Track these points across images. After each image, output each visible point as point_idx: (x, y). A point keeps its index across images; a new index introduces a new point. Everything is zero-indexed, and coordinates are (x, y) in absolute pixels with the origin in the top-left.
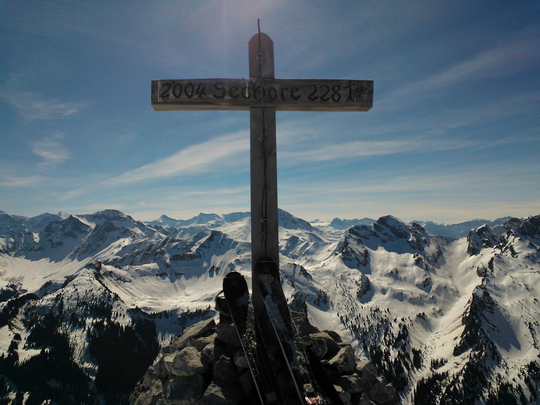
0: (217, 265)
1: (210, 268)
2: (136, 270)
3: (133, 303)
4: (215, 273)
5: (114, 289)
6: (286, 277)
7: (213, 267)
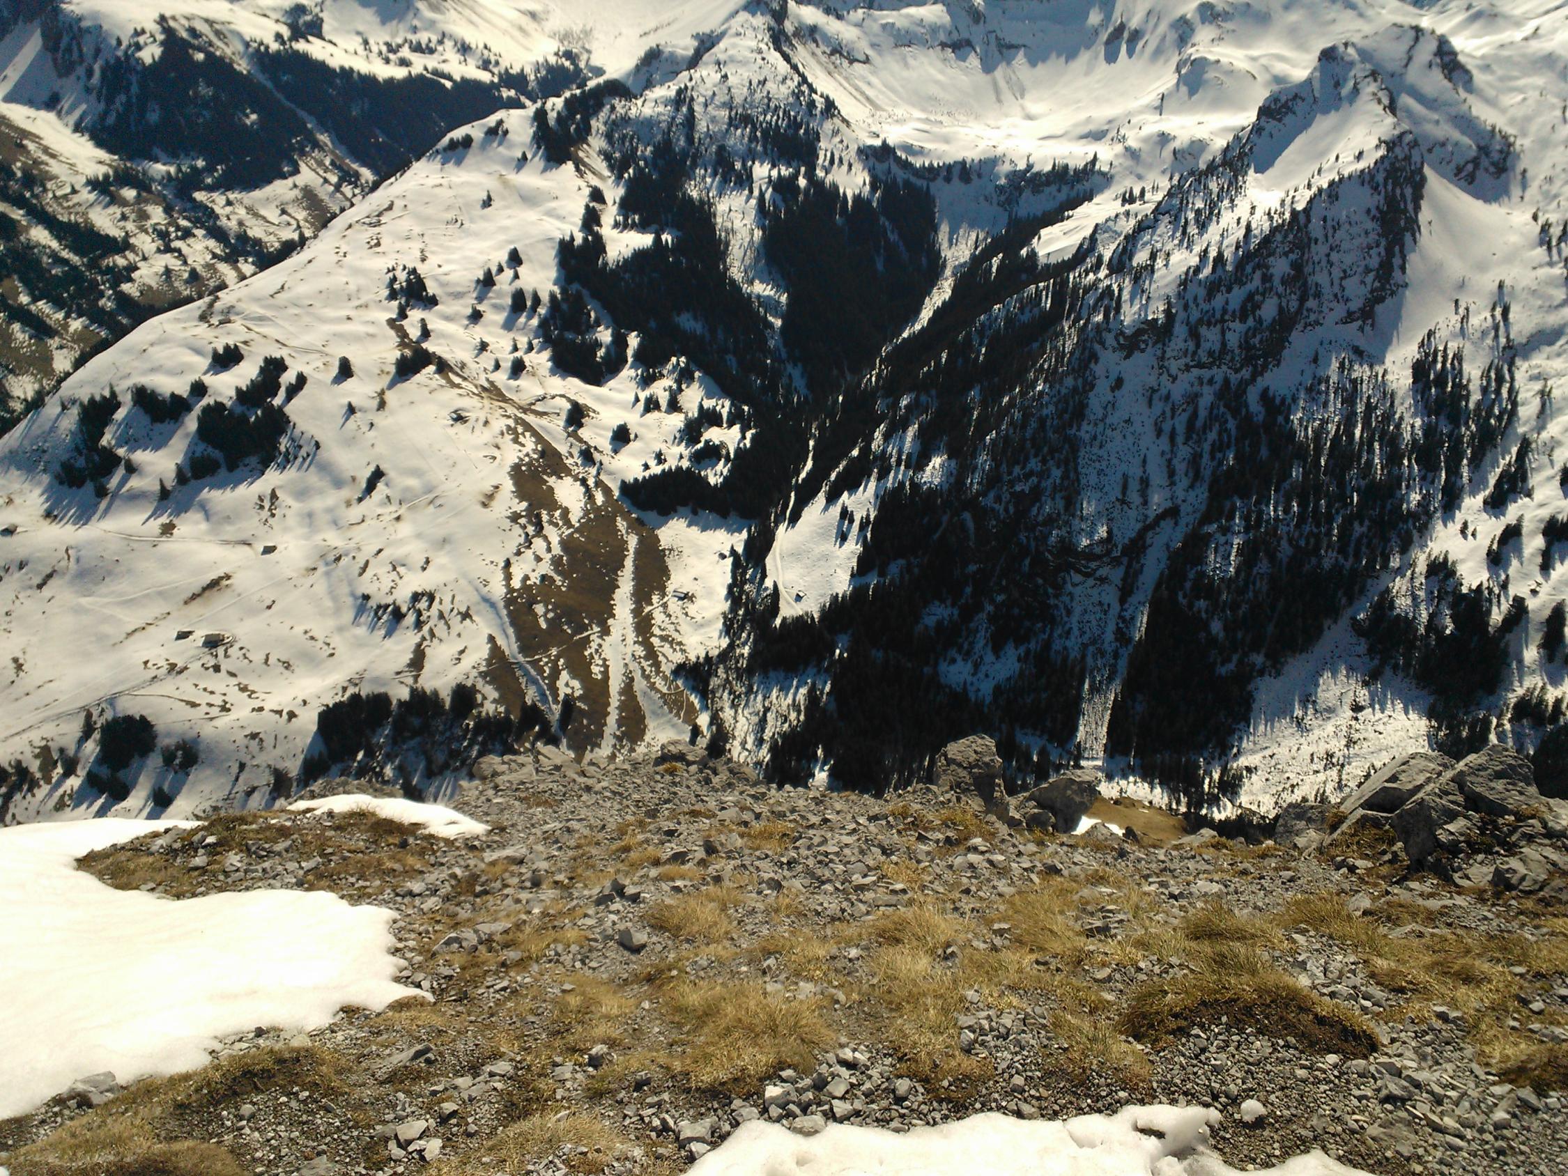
0: (1134, 24)
1: (1111, 29)
2: (884, 26)
3: (874, 129)
4: (1124, 48)
5: (824, 84)
6: (1374, 74)
7: (1121, 28)
